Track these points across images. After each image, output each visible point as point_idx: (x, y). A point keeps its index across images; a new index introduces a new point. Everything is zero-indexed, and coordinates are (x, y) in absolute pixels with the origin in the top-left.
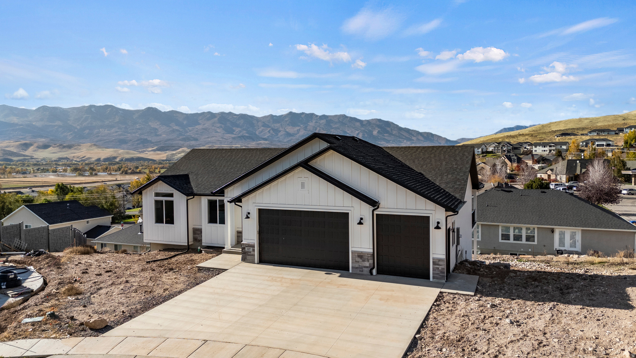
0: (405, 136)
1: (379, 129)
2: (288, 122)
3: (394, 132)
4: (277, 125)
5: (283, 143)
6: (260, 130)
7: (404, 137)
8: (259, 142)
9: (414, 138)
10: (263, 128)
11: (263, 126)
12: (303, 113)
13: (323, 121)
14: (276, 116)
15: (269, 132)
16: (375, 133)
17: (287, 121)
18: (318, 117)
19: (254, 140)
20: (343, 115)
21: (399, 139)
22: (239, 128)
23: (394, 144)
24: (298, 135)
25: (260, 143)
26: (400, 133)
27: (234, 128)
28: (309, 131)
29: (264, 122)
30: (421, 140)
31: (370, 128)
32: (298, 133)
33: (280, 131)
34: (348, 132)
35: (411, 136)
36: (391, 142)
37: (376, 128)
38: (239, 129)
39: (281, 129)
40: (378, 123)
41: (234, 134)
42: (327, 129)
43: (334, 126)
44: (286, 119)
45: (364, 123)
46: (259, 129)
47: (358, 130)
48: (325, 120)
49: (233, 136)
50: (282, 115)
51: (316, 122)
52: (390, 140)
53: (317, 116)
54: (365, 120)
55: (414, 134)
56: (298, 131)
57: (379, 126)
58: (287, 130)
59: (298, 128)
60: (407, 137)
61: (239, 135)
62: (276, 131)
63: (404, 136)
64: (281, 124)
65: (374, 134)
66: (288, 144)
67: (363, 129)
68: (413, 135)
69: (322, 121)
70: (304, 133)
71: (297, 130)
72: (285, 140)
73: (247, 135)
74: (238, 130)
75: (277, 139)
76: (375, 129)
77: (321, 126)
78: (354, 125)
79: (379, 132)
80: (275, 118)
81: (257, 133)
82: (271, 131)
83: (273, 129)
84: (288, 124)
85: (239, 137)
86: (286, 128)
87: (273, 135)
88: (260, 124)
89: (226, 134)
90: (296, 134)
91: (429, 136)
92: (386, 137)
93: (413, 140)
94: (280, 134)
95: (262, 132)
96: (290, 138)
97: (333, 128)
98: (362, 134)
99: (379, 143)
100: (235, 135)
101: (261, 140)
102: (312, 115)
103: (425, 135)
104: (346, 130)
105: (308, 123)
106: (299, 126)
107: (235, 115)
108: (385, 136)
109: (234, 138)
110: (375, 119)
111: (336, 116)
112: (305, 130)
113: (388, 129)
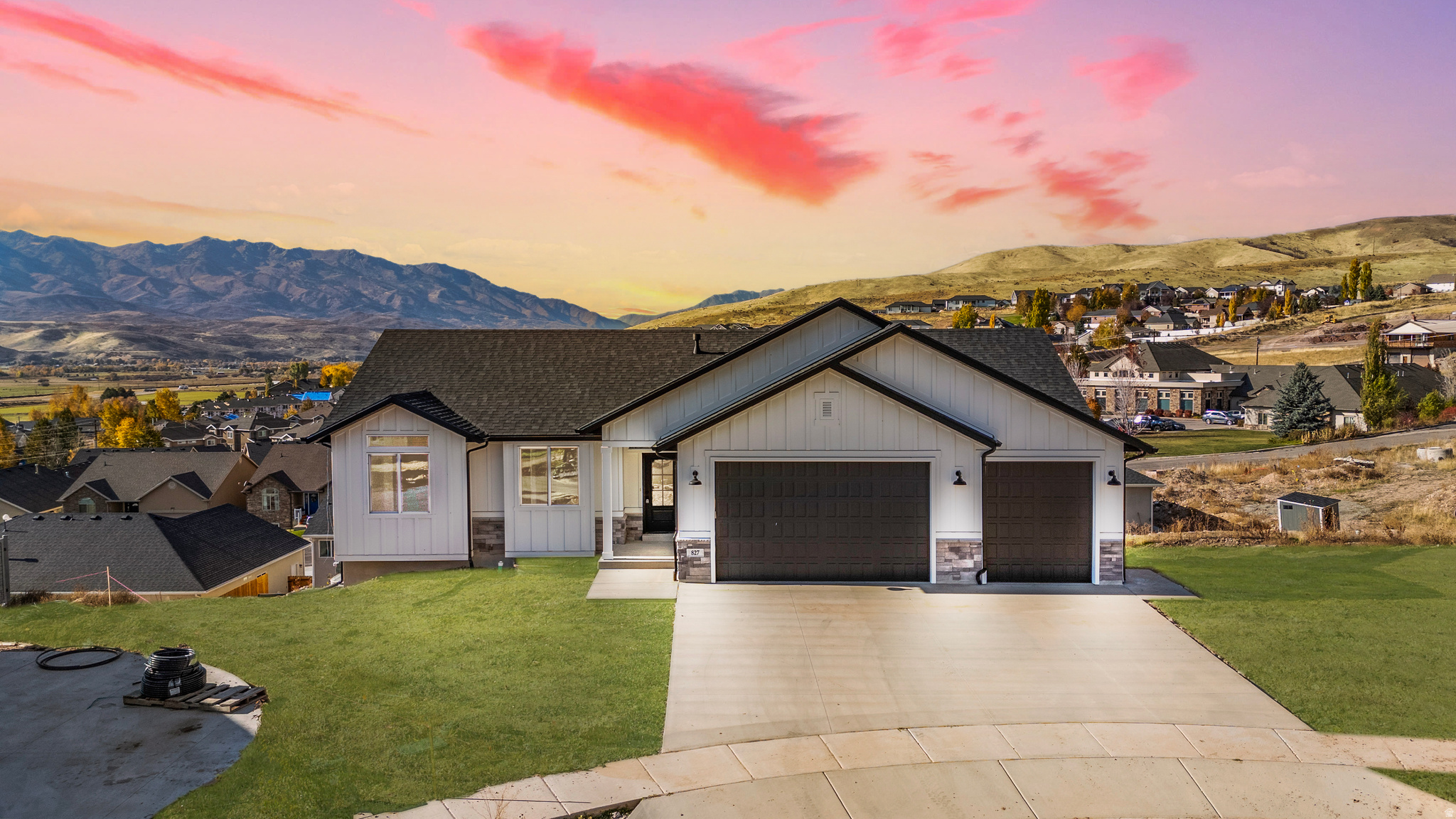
0: (506, 307)
1: (443, 289)
2: (197, 263)
3: (480, 297)
4: (165, 271)
5: (185, 317)
6: (115, 280)
7: (503, 309)
8: (114, 313)
9: (526, 312)
10: (121, 276)
11: (123, 271)
12: (240, 242)
13: (298, 264)
14: (161, 246)
15: (142, 286)
16: (434, 296)
17: (196, 259)
18: (284, 253)
19: (95, 308)
20: (350, 251)
21: (491, 314)
22: (49, 276)
23: (479, 323)
24: (228, 297)
25: (116, 316)
26: (494, 300)
27: (34, 275)
28: (259, 287)
29: (125, 261)
30: (543, 317)
31: (421, 286)
32: (229, 291)
33: (175, 286)
34: (365, 292)
35: (519, 307)
36: (473, 318)
37: (436, 286)
38: (50, 278)
39: (177, 280)
40: (440, 274)
41: (33, 291)
42: (308, 285)
43: (326, 278)
44: (194, 255)
45: (405, 273)
46: (110, 278)
47: (389, 289)
48: (303, 261)
49: (31, 295)
50: (180, 246)
51: (278, 266)
52: (472, 315)
53: (280, 250)
54: (408, 266)
55: (527, 303)
56: (229, 287)
57: (442, 282)
58: (196, 284)
59: (228, 279)
60: (510, 309)
61: (50, 294)
62: (164, 286)
63: (502, 305)
64: (178, 269)
65: (431, 300)
66: (198, 319)
67: (402, 286)
68: (524, 306)
69: (294, 263)
70: (246, 292)
71: (226, 284)
72: (191, 310)
73: (73, 293)
74: (45, 279)
75: (166, 307)
76: (432, 287)
77: (292, 276)
78: (380, 276)
79: (442, 295)
80: (158, 250)
81: (105, 289)
82: (149, 286)
83: (154, 280)
84: (199, 269)
85: (49, 298)
86: (192, 279)
87: (155, 295)
88: (113, 265)
89: (8, 289)
90: (223, 295)
91: (559, 308)
92: (460, 308)
93: (524, 316)
94: (174, 294)
95: (119, 286)
96: (204, 305)
97: (324, 282)
98: (400, 298)
99: (445, 320)
100: (38, 292)
101: (118, 309)
102: (267, 247)
103: (552, 306)
104: (360, 288)
105: (257, 268)
106: (230, 274)
107: (38, 239)
108: (458, 305)
109: (33, 302)
110: (431, 264)
111: (331, 252)
112: (249, 285)
113: (466, 289)
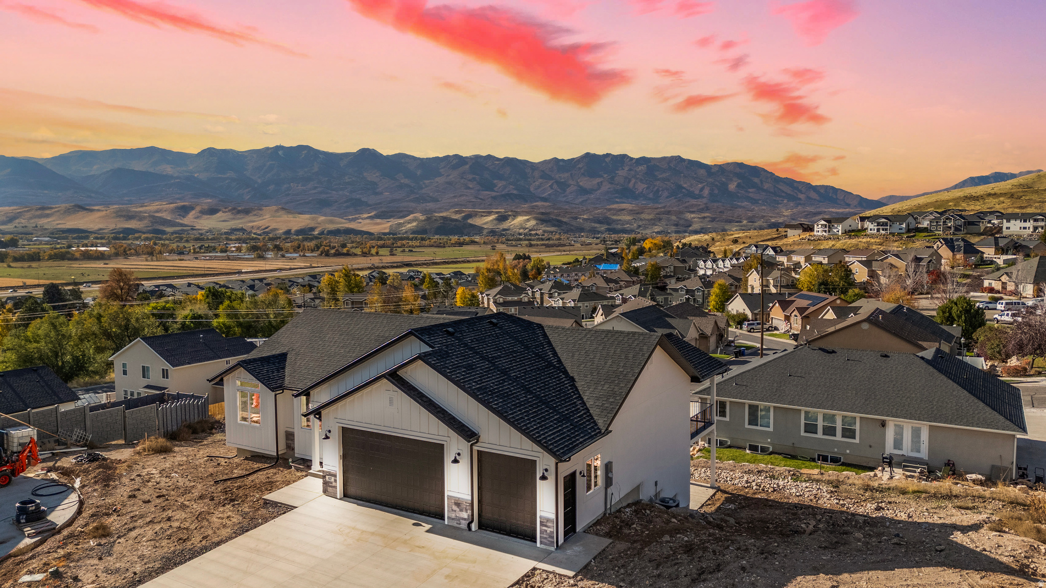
0: (786, 193)
1: (739, 181)
2: (582, 171)
3: (766, 186)
4: (564, 176)
5: (574, 206)
6: (537, 183)
7: (783, 194)
8: (535, 204)
9: (802, 196)
10: (540, 180)
11: (541, 177)
12: (608, 155)
13: (642, 168)
14: (563, 160)
15: (551, 187)
16: (732, 186)
17: (582, 168)
18: (634, 161)
19: (526, 201)
20: (676, 157)
21: (774, 198)
22: (503, 182)
23: (765, 205)
24: (599, 191)
25: (536, 206)
26: (777, 187)
27: (495, 181)
28: (617, 185)
29: (543, 171)
30: (815, 199)
31: (724, 180)
32: (599, 188)
33: (569, 186)
34: (685, 186)
35: (796, 193)
36: (760, 202)
37: (734, 179)
38: (504, 183)
39: (571, 182)
40: (738, 170)
41: (495, 191)
42: (648, 182)
43: (660, 176)
44: (580, 166)
45: (713, 170)
46: (534, 182)
47: (701, 183)
48: (645, 166)
49: (494, 194)
50: (573, 159)
51: (630, 170)
52: (760, 200)
53: (632, 159)
54: (715, 165)
55: (802, 189)
56: (600, 185)
57: (738, 175)
58: (581, 184)
59: (599, 180)
60: (789, 194)
61: (503, 193)
62: (563, 185)
63: (783, 192)
64: (571, 174)
65: (730, 189)
66: (581, 206)
67: (710, 180)
68: (801, 192)
69: (640, 167)
70: (609, 188)
71: (598, 183)
72: (577, 201)
73: (515, 192)
74: (500, 184)
75: (564, 199)
76: (731, 180)
77: (638, 176)
78: (695, 174)
79: (738, 186)
80: (561, 163)
81: (532, 189)
82: (555, 186)
83: (557, 182)
84: (583, 174)
85: (503, 196)
86: (579, 181)
87: (558, 192)
88: (537, 174)
89: (483, 190)
90: (596, 190)
91: (829, 192)
92: (751, 195)
93: (800, 199)
94: (568, 190)
95: (539, 187)
96: (585, 197)
97: (659, 180)
98: (709, 188)
99: (739, 204)
100: (497, 192)
101: (538, 201)
102: (624, 157)
103: (822, 191)
104: (682, 183)
105: (617, 172)
106: (601, 176)
107: (498, 159)
108: (750, 192)
109: (494, 198)
110: (732, 163)
111: (664, 158)
112: (611, 183)
113: (756, 180)
